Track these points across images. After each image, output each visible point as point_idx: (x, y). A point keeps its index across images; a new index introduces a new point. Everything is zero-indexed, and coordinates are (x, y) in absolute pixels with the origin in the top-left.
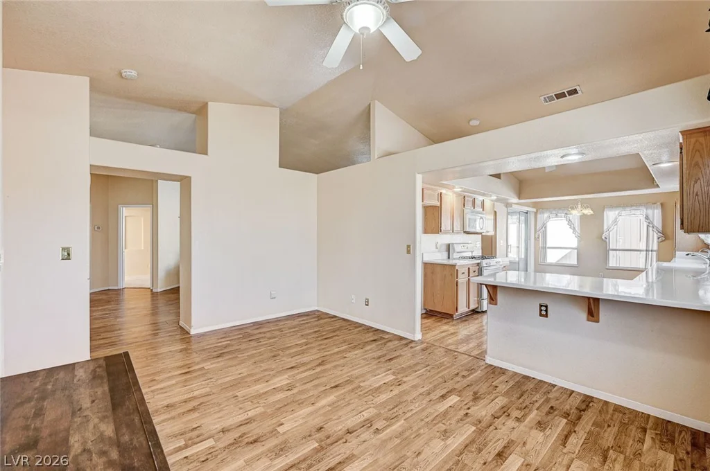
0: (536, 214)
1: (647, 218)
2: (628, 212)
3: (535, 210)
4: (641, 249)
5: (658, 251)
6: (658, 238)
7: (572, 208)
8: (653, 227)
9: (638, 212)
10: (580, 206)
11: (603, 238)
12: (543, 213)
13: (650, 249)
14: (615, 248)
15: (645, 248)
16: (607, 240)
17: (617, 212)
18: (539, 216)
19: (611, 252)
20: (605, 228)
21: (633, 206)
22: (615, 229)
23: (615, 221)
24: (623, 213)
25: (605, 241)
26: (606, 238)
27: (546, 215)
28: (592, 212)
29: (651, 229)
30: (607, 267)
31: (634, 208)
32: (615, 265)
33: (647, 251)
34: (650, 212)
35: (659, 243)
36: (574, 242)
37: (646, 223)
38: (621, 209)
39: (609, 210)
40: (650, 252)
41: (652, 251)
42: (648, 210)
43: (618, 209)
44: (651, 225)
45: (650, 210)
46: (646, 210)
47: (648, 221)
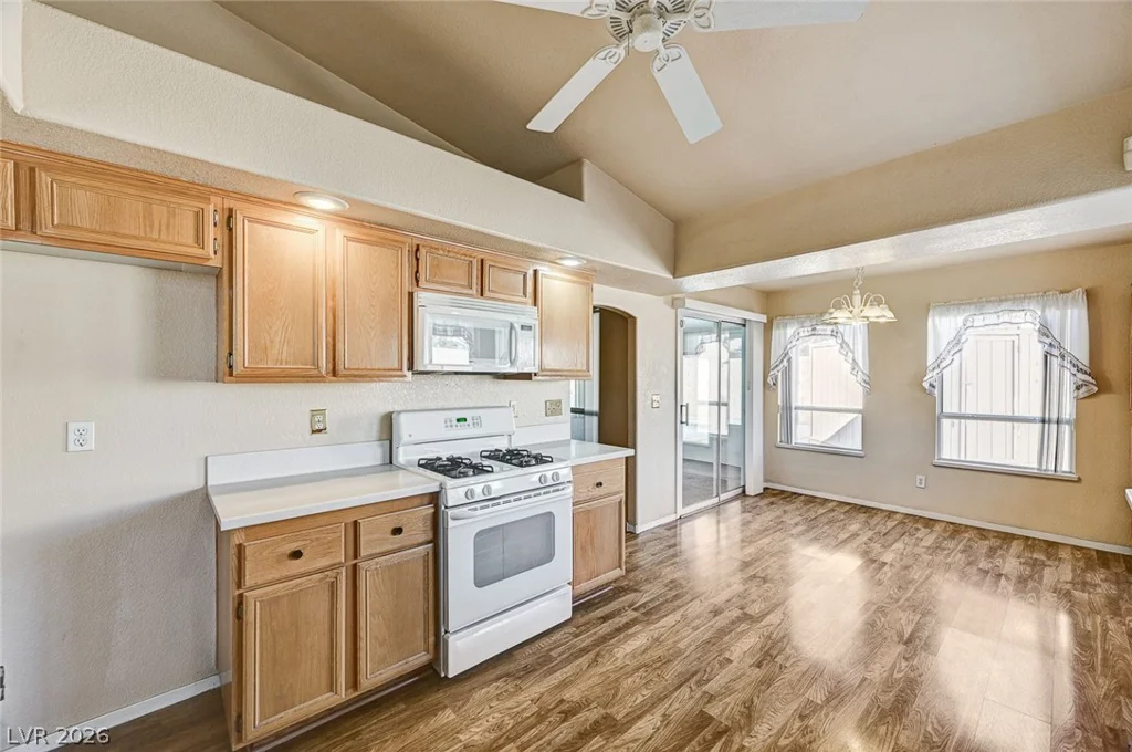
0: (768, 328)
1: (1045, 331)
2: (992, 319)
3: (764, 319)
4: (1027, 414)
5: (1078, 424)
6: (1078, 388)
7: (838, 306)
8: (1063, 357)
9: (1018, 317)
10: (857, 299)
11: (926, 385)
12: (785, 326)
13: (1054, 416)
14: (955, 410)
15: (1038, 414)
16: (936, 392)
17: (960, 319)
18: (776, 333)
19: (946, 423)
20: (931, 359)
21: (1006, 300)
22: (956, 363)
23: (957, 341)
24: (979, 321)
25: (931, 394)
26: (932, 386)
27: (790, 331)
28: (890, 315)
29: (1055, 362)
30: (936, 461)
31: (1005, 306)
32: (955, 458)
33: (1043, 421)
34: (1053, 315)
35: (1078, 399)
36: (856, 397)
37: (1040, 345)
38: (972, 309)
39: (941, 315)
40: (1054, 426)
41: (1058, 422)
42: (1047, 310)
43: (964, 311)
44: (1056, 352)
45: (1053, 309)
46: (1043, 311)
47: (1048, 341)
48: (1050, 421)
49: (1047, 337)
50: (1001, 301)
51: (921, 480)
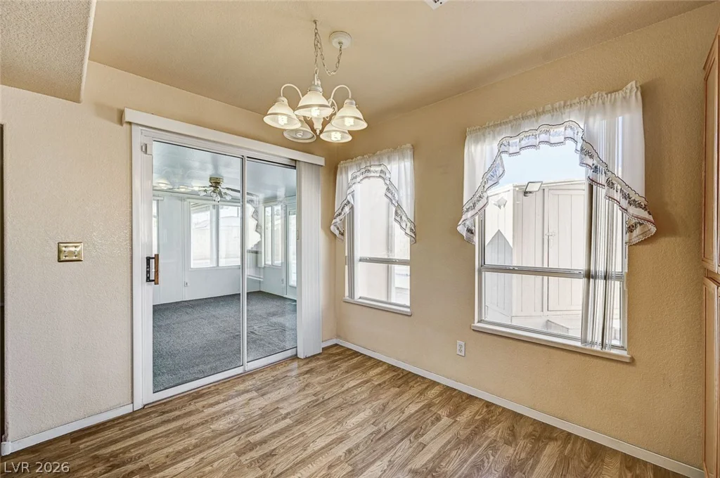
1: (588, 151)
4: (564, 265)
5: (631, 279)
6: (631, 229)
8: (610, 184)
9: (558, 133)
11: (462, 229)
12: (346, 171)
13: (601, 269)
15: (581, 265)
16: (476, 239)
17: (496, 145)
18: (340, 178)
20: (466, 198)
21: (544, 112)
24: (514, 144)
25: (469, 241)
26: (470, 231)
29: (601, 192)
30: (477, 324)
33: (589, 275)
34: (598, 124)
35: (631, 247)
37: (583, 169)
38: (506, 132)
39: (477, 141)
40: (601, 283)
41: (606, 278)
42: (591, 120)
43: (499, 134)
44: (602, 179)
45: (598, 117)
46: (586, 123)
47: (590, 162)
48: (595, 277)
49: (591, 157)
50: (538, 114)
51: (461, 346)
